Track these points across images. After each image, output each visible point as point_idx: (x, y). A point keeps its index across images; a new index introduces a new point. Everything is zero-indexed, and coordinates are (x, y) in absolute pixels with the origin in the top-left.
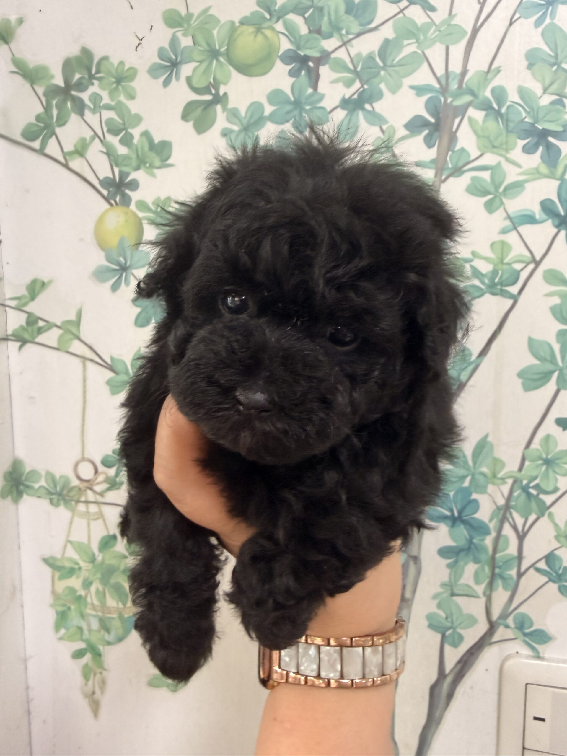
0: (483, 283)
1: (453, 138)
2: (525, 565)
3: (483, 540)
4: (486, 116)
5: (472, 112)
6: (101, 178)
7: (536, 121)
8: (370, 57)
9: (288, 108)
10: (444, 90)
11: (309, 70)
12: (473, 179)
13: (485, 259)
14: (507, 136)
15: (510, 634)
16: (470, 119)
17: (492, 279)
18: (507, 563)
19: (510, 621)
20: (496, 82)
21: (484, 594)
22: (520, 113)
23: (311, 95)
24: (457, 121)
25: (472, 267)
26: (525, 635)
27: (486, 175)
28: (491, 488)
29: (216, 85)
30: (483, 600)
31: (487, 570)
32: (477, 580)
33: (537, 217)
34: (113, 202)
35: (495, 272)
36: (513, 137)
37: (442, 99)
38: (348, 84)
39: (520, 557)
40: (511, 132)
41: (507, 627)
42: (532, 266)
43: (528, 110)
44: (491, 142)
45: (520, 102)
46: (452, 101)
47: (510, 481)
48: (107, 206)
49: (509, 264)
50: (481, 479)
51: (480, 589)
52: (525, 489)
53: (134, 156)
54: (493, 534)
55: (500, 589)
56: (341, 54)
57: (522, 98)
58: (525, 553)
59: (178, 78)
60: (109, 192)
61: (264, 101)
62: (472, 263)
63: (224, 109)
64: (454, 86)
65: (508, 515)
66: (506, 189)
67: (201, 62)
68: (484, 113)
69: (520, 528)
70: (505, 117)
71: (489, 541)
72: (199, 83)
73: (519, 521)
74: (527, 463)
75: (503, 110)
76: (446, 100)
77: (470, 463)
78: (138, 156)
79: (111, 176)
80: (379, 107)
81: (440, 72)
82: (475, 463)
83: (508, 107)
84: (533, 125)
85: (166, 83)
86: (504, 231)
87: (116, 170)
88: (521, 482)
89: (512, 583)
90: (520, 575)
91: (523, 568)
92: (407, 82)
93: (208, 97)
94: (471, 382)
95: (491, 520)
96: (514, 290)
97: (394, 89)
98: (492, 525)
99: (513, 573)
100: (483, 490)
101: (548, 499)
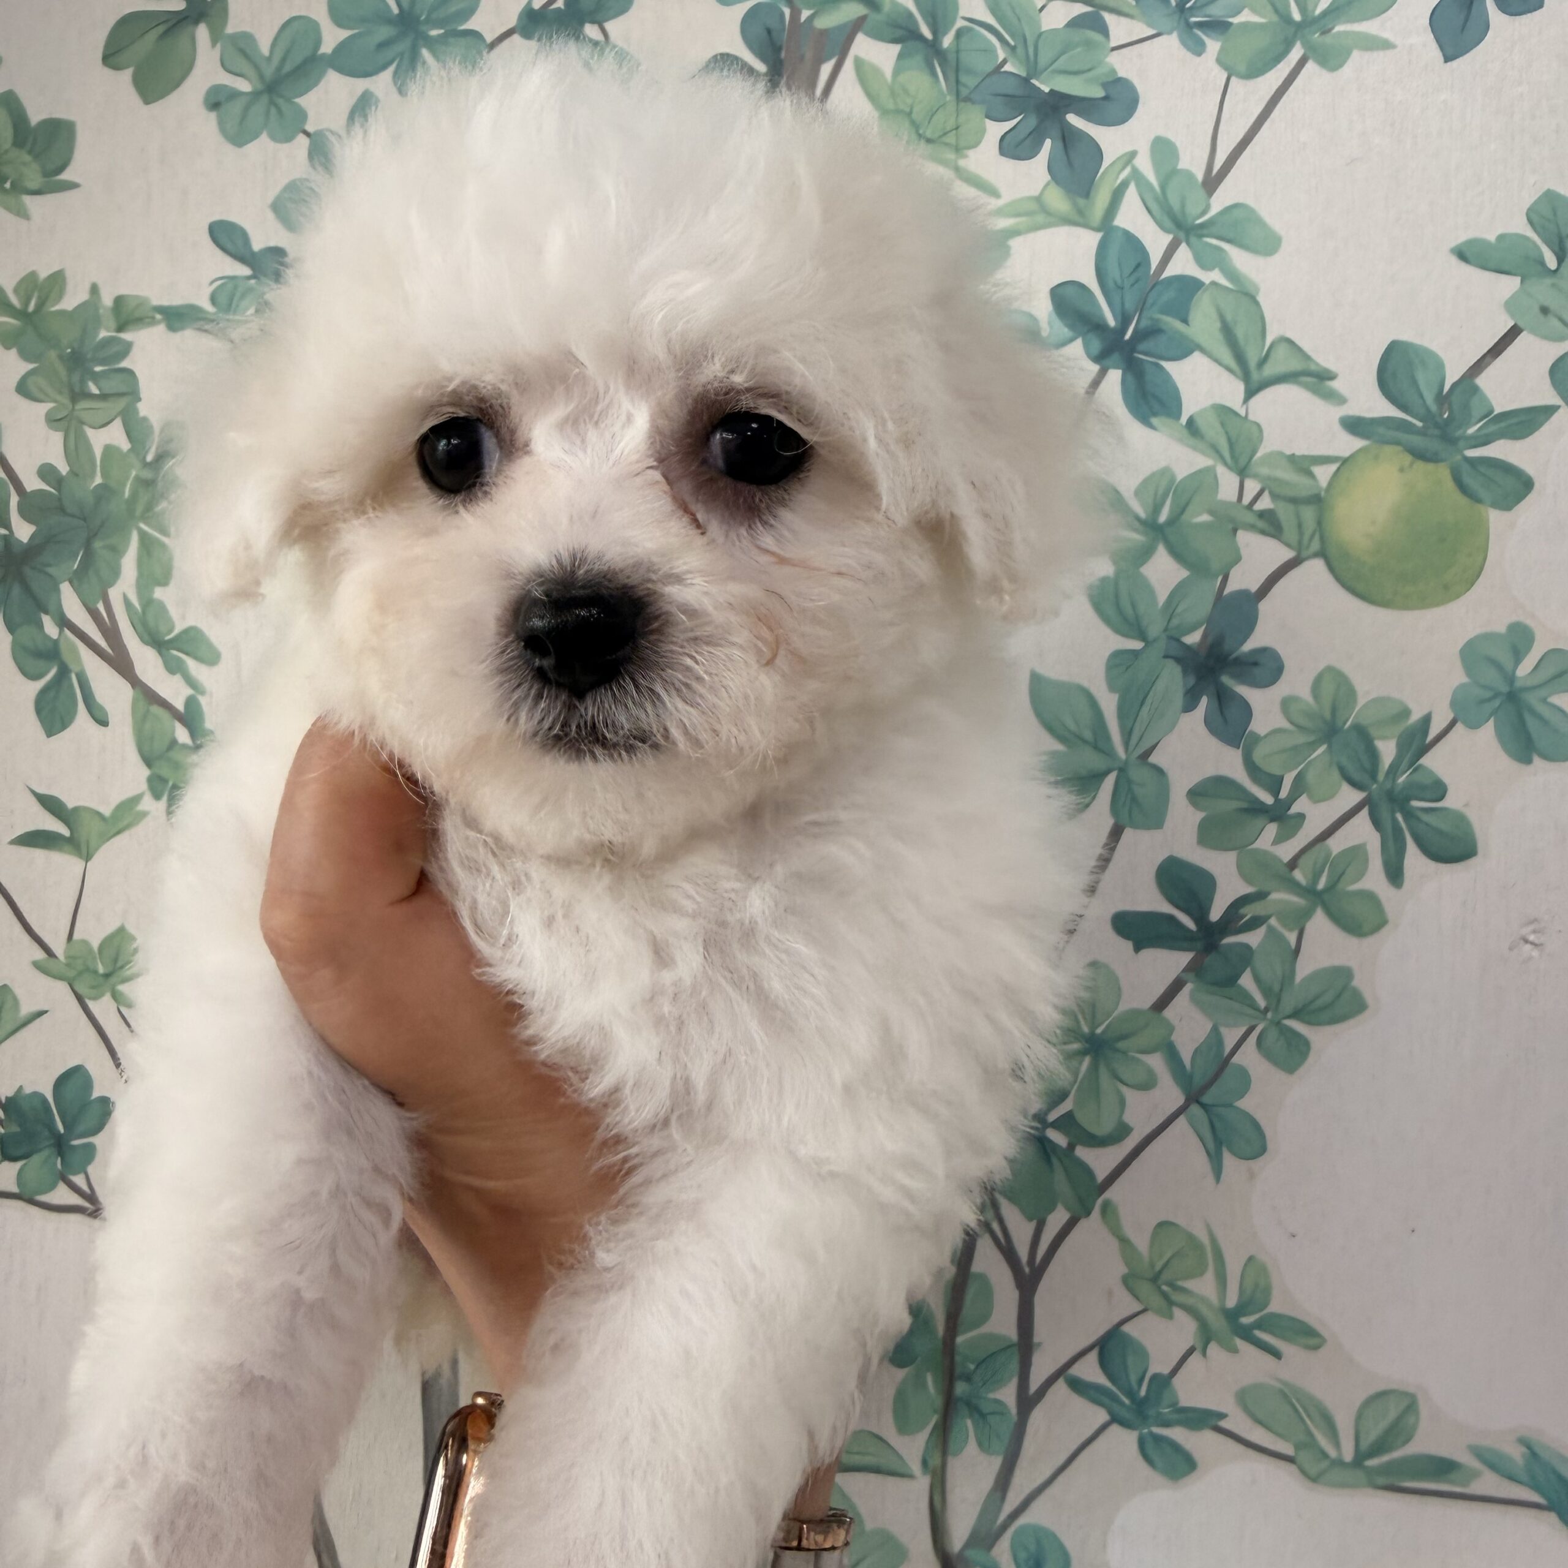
2: (1041, 1368)
4: (901, 56)
5: (864, 47)
7: (1034, 70)
9: (385, 32)
14: (958, 112)
16: (859, 64)
18: (990, 1361)
19: (1002, 1553)
22: (992, 51)
23: (443, 1)
24: (826, 69)
30: (922, 1484)
31: (931, 1386)
32: (904, 1420)
33: (1045, 332)
36: (974, 114)
37: (787, 12)
39: (1025, 1344)
40: (967, 99)
43: (1012, 43)
44: (915, 125)
45: (991, 20)
46: (811, 19)
51: (912, 1449)
55: (972, 1447)
58: (1041, 1331)
61: (320, 14)
63: (216, 36)
65: (988, 1212)
68: (896, 49)
69: (1023, 1252)
73: (1021, 1231)
75: (947, 41)
80: (620, 32)
83: (959, 34)
84: (1026, 80)
89: (1006, 1429)
90: (1027, 1402)
91: (1036, 1381)
93: (176, 6)
99: (1008, 1395)
101: (1100, 1161)
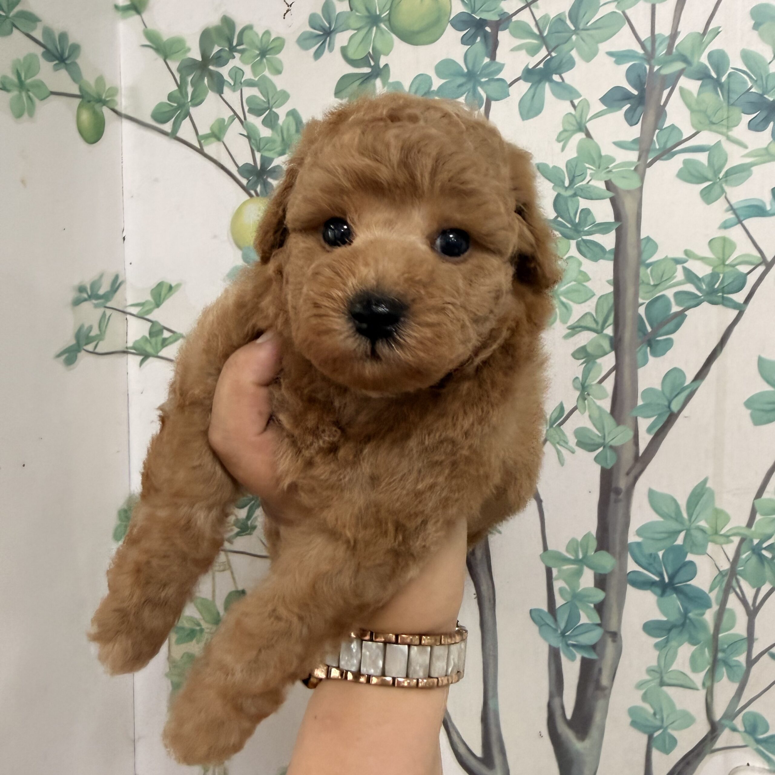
0: (699, 289)
1: (661, 113)
2: (757, 650)
3: (703, 614)
4: (701, 86)
5: (684, 82)
6: (240, 165)
7: (766, 91)
8: (560, 19)
9: (460, 80)
10: (650, 56)
11: (486, 36)
12: (686, 162)
13: (703, 259)
14: (728, 111)
15: (738, 739)
16: (682, 90)
17: (711, 284)
18: (734, 644)
19: (738, 722)
20: (715, 45)
21: (704, 684)
22: (745, 83)
23: (488, 65)
24: (666, 93)
25: (685, 269)
26: (758, 741)
27: (702, 158)
28: (711, 548)
29: (375, 55)
30: (702, 693)
31: (707, 653)
32: (695, 667)
34: (253, 192)
35: (714, 276)
36: (736, 111)
37: (648, 67)
38: (533, 51)
39: (750, 638)
40: (733, 105)
41: (734, 730)
42: (761, 269)
43: (755, 78)
44: (708, 117)
45: (745, 69)
46: (659, 70)
47: (736, 540)
48: (247, 197)
49: (734, 266)
50: (698, 536)
51: (698, 678)
52: (756, 551)
53: (279, 139)
54: (715, 607)
55: (725, 679)
56: (525, 17)
57: (747, 65)
58: (757, 633)
59: (331, 49)
60: (249, 181)
61: (432, 74)
62: (686, 265)
63: (385, 83)
64: (661, 51)
65: (734, 583)
66: (727, 174)
67: (358, 29)
68: (699, 83)
69: (750, 601)
70: (726, 87)
71: (709, 616)
72: (356, 54)
73: (749, 592)
74: (758, 517)
75: (724, 79)
76: (651, 68)
77: (685, 515)
78: (283, 139)
79: (252, 163)
80: (569, 77)
81: (645, 34)
82: (690, 515)
83: (730, 75)
84: (761, 96)
85: (318, 55)
86: (725, 226)
87: (258, 156)
88: (752, 541)
89: (741, 673)
90: (751, 662)
91: (755, 653)
92: (604, 47)
93: (366, 70)
94: (685, 412)
95: (711, 590)
96: (739, 297)
97: (589, 57)
98: (713, 596)
99: (742, 659)
100: (701, 550)
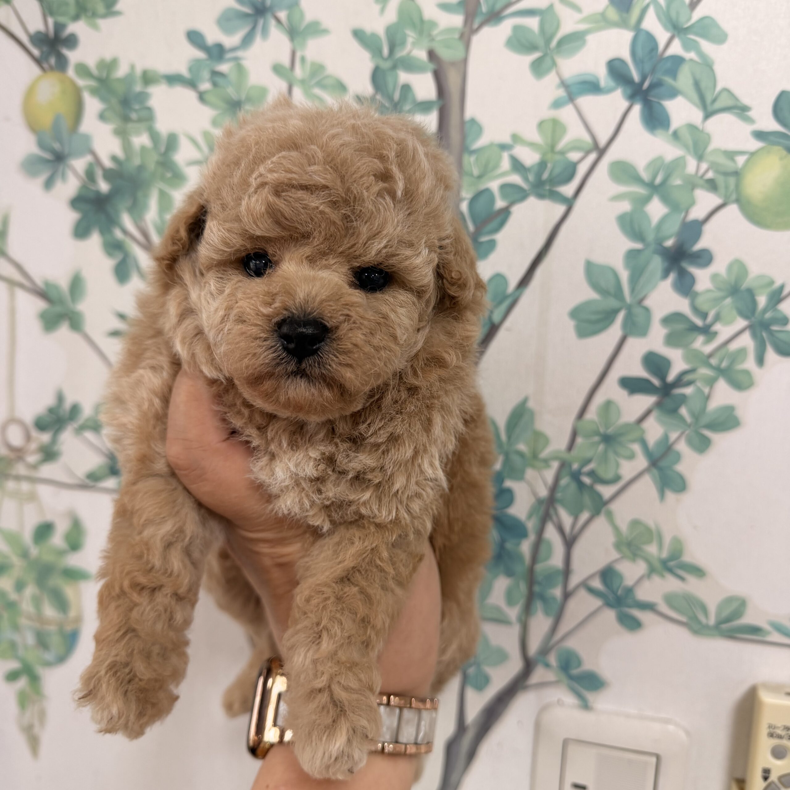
0: (526, 179)
2: (573, 582)
3: (518, 544)
6: (31, 32)
12: (516, 29)
13: (532, 145)
15: (550, 676)
18: (550, 577)
19: (552, 659)
21: (519, 619)
25: (511, 156)
26: (571, 678)
27: (533, 23)
28: (530, 473)
30: (517, 627)
31: (523, 587)
32: (510, 600)
33: (603, 84)
34: (46, 65)
35: (542, 165)
41: (547, 665)
42: (593, 156)
47: (555, 465)
48: (40, 72)
51: (513, 613)
52: (576, 476)
54: (532, 537)
55: (540, 614)
58: (574, 565)
60: (42, 52)
62: (512, 152)
66: (561, 43)
71: (526, 547)
74: (579, 440)
79: (44, 30)
82: (509, 437)
86: (557, 104)
87: (51, 21)
88: (570, 466)
90: (567, 595)
91: (571, 585)
95: (529, 518)
96: (568, 190)
99: (557, 592)
100: (519, 475)
101: (606, 491)
